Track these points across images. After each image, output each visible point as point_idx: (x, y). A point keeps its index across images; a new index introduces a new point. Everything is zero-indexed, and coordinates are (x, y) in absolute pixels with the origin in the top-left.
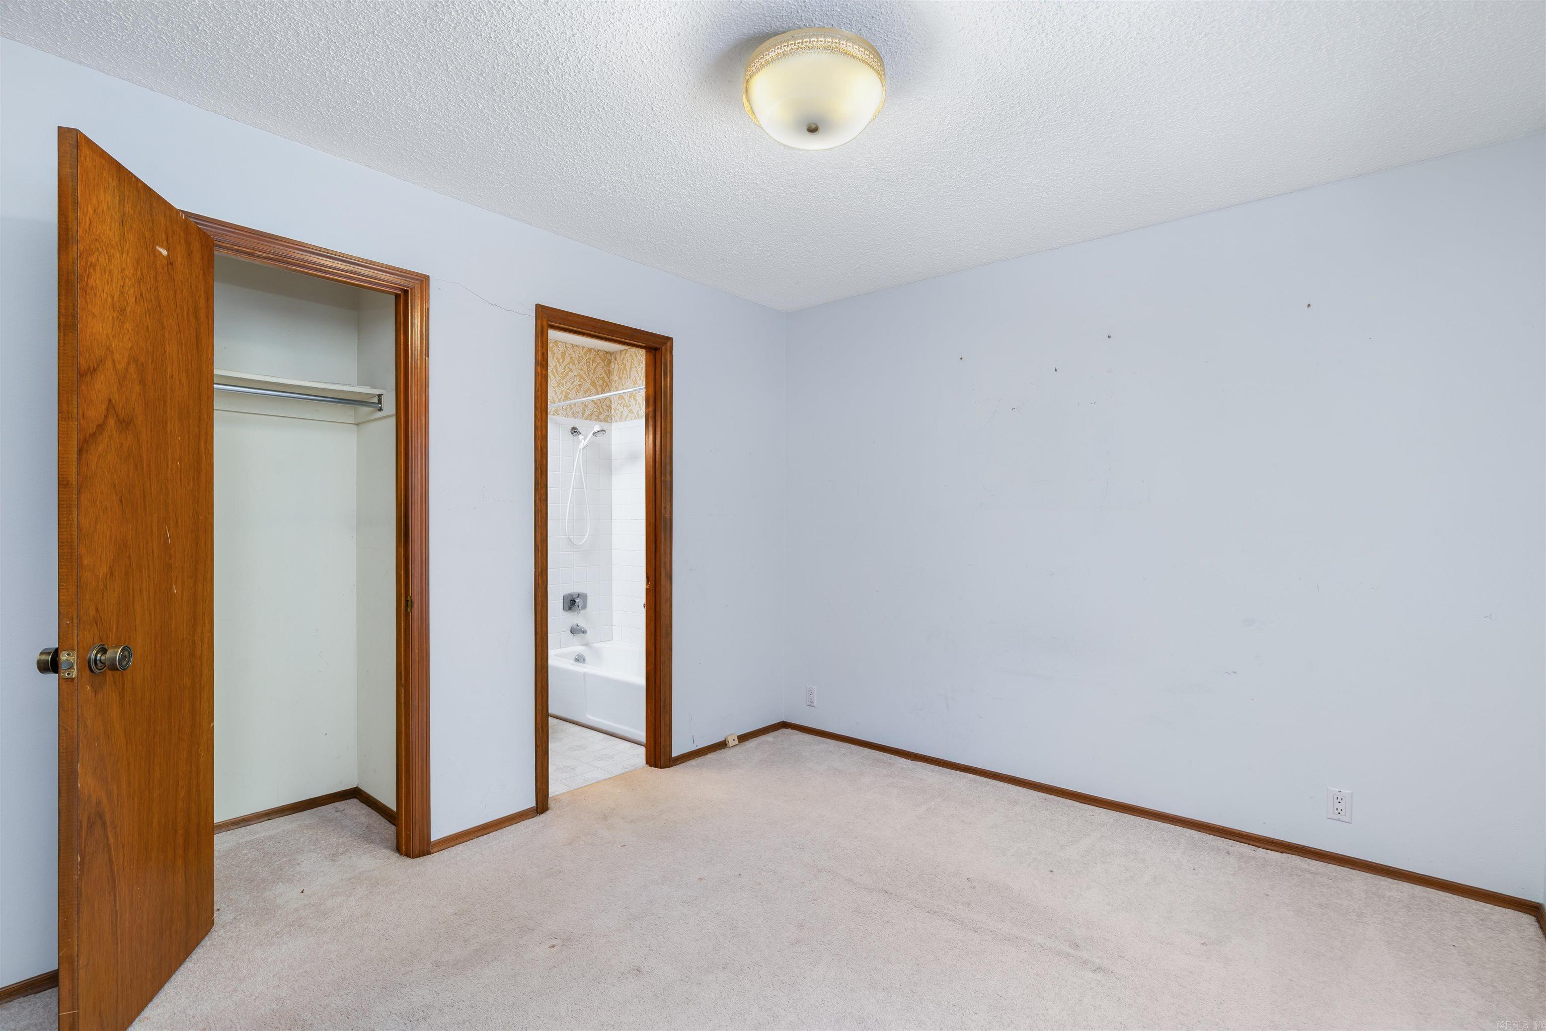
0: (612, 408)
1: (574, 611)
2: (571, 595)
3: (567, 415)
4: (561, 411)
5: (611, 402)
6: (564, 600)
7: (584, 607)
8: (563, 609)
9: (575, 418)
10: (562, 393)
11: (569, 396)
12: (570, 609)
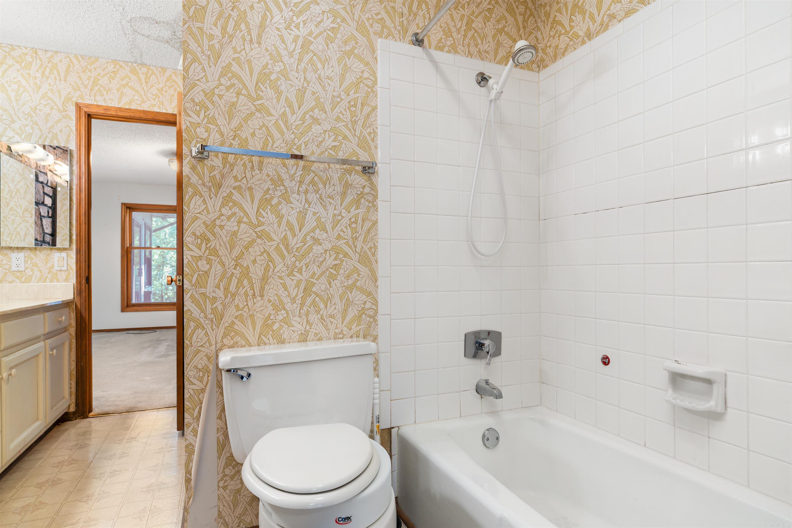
0: (540, 49)
1: (481, 358)
2: (477, 334)
3: (470, 55)
4: (460, 47)
5: (537, 40)
6: (465, 341)
7: (498, 352)
8: (465, 356)
9: (483, 59)
10: (461, 20)
11: (473, 25)
12: (475, 356)
